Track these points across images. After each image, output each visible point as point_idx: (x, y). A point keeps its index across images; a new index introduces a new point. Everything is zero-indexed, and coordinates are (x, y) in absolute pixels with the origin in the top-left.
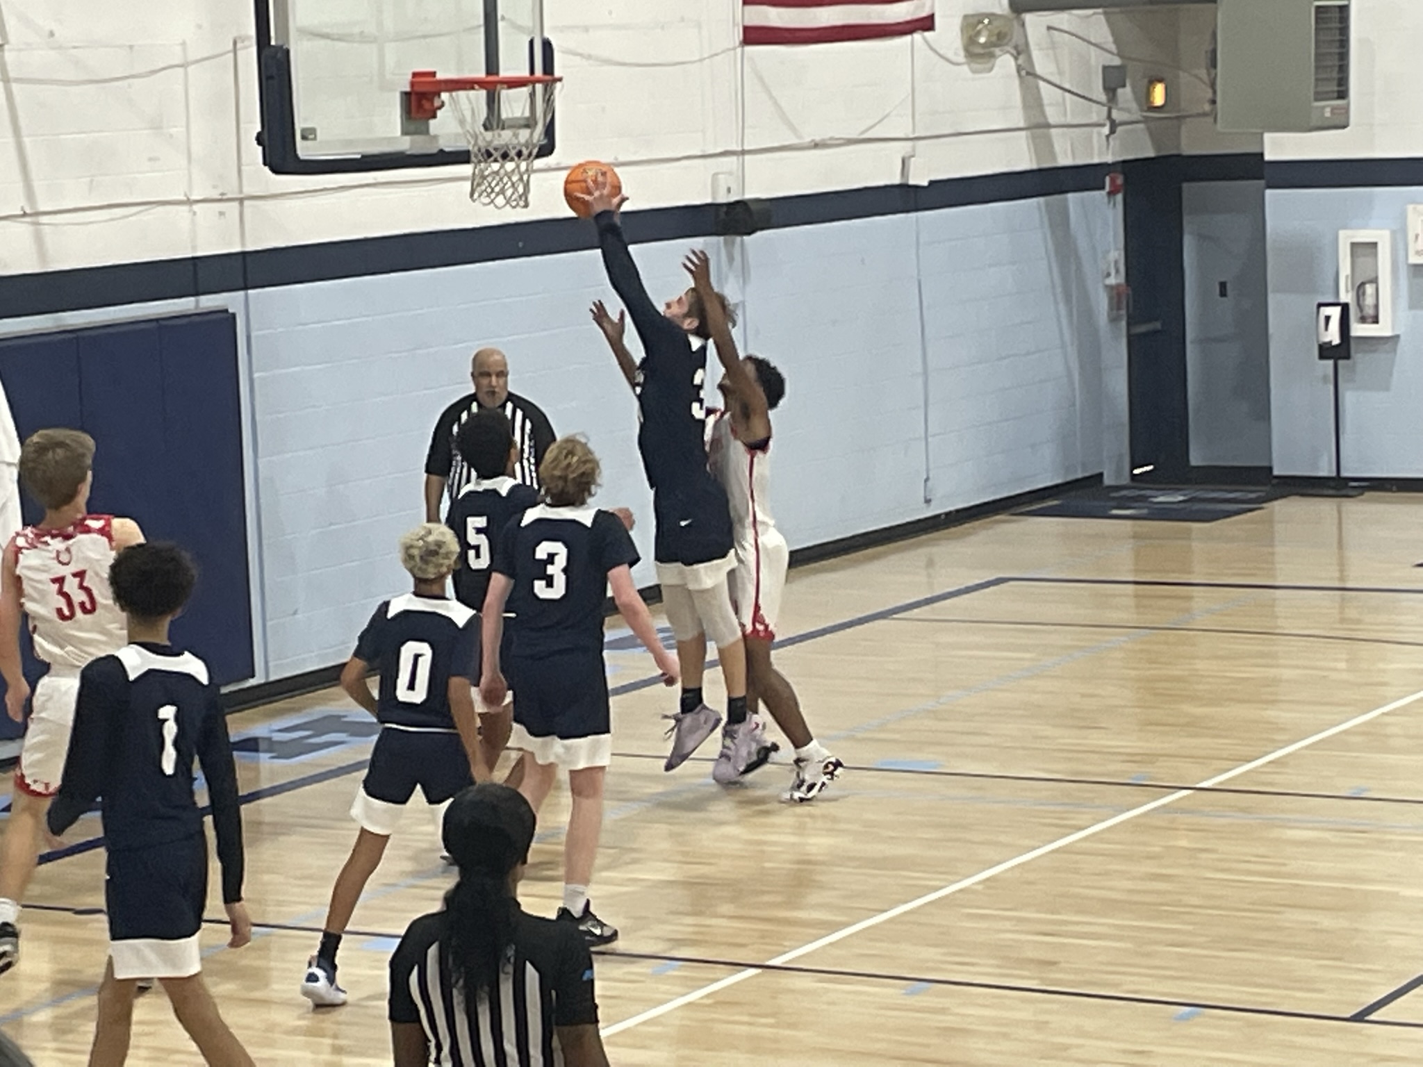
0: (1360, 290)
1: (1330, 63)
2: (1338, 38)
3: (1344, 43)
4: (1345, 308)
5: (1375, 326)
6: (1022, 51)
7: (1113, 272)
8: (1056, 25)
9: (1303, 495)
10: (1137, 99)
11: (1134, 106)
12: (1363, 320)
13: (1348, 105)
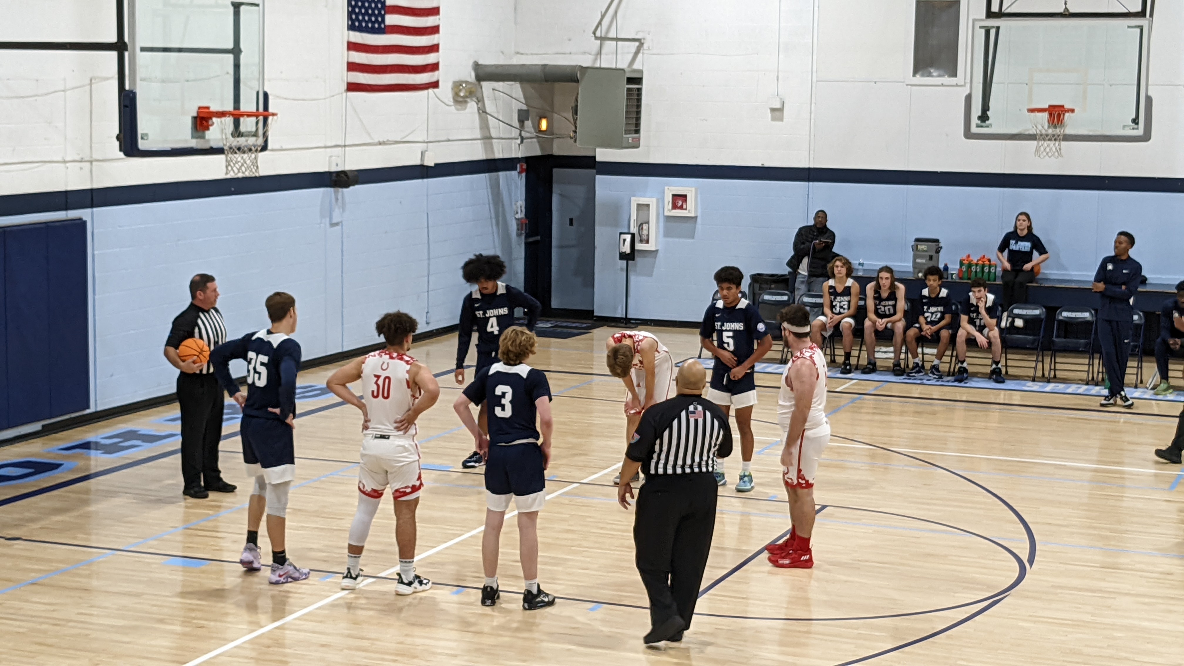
0: (640, 227)
1: (631, 116)
2: (636, 104)
3: (639, 106)
4: (633, 235)
5: (647, 245)
6: (480, 100)
7: (519, 211)
8: (497, 88)
9: (608, 326)
10: (534, 127)
11: (532, 130)
12: (641, 241)
13: (640, 136)
